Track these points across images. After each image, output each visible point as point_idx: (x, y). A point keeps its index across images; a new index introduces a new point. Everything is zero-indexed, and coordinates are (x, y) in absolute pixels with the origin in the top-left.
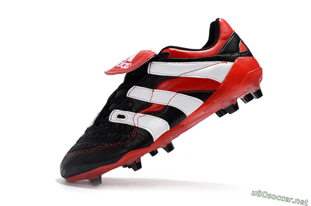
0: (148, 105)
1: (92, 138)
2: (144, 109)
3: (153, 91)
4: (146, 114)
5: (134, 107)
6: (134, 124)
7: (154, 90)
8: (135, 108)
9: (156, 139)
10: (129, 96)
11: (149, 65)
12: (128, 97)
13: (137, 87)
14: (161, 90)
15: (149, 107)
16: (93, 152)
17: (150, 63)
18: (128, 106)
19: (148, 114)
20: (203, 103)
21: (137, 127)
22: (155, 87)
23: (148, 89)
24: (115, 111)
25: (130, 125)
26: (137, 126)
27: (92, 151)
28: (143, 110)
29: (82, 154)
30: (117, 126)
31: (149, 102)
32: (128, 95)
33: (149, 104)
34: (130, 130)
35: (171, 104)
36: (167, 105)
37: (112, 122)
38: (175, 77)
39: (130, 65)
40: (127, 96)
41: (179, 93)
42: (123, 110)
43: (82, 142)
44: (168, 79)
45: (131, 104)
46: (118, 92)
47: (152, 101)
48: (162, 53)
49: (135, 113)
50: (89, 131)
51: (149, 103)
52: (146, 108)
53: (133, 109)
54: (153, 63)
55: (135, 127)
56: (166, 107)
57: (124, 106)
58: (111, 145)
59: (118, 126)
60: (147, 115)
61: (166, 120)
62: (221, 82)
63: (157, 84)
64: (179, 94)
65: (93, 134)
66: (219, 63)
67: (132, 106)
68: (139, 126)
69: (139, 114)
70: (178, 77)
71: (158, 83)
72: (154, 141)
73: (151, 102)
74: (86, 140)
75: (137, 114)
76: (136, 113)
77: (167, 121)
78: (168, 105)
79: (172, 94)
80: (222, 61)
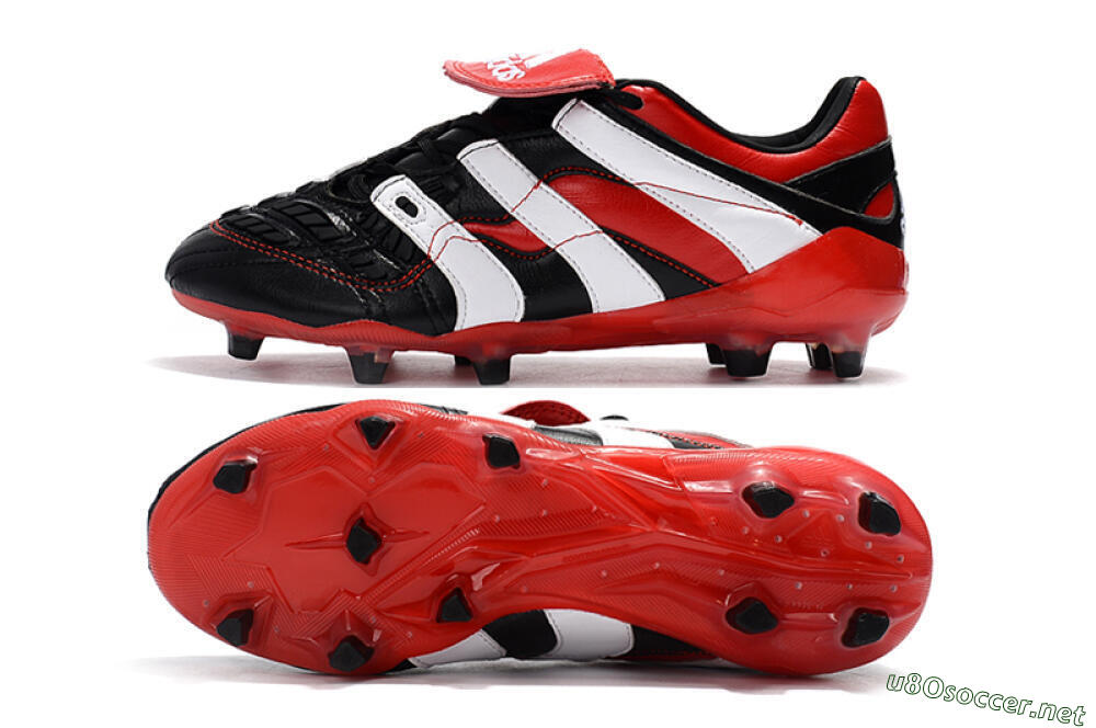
0: (501, 217)
1: (298, 218)
2: (483, 222)
3: (535, 187)
4: (480, 240)
5: (456, 200)
6: (430, 248)
7: (542, 185)
8: (459, 207)
9: (464, 327)
10: (462, 161)
11: (567, 107)
12: (459, 162)
13: (499, 145)
14: (561, 194)
15: (501, 226)
16: (274, 260)
17: (573, 101)
18: (443, 187)
19: (485, 244)
20: (662, 299)
21: (432, 263)
22: (549, 176)
23: (527, 171)
24: (402, 179)
25: (416, 246)
26: (433, 259)
27: (272, 256)
28: (479, 223)
29: (243, 247)
30: (381, 225)
31: (509, 211)
32: (465, 156)
33: (505, 218)
34: (408, 258)
35: (566, 252)
36: (553, 247)
37: (374, 206)
38: (622, 181)
39: (519, 77)
40: (459, 157)
41: (608, 234)
42: (425, 193)
43: (265, 214)
44: (598, 174)
45: (453, 185)
46: (453, 130)
47: (518, 214)
48: (624, 90)
49: (451, 220)
50: (307, 193)
51: (505, 212)
52: (493, 222)
53: (452, 204)
54: (582, 106)
55: (427, 257)
56: (548, 253)
57: (434, 178)
58: (332, 270)
59: (385, 228)
60: (480, 244)
61: (523, 289)
62: (750, 271)
63: (560, 171)
64: (604, 235)
65: (308, 209)
66: (777, 212)
67: (455, 194)
68: (438, 263)
69: (459, 229)
70: (632, 185)
71: (566, 170)
72: (456, 329)
73: (514, 214)
74: (279, 214)
75: (457, 224)
76: (456, 220)
77: (525, 294)
78: (554, 250)
79: (584, 224)
80: (789, 211)
